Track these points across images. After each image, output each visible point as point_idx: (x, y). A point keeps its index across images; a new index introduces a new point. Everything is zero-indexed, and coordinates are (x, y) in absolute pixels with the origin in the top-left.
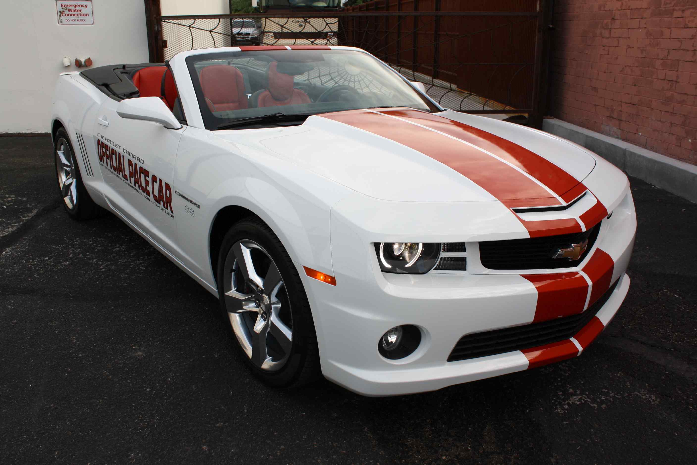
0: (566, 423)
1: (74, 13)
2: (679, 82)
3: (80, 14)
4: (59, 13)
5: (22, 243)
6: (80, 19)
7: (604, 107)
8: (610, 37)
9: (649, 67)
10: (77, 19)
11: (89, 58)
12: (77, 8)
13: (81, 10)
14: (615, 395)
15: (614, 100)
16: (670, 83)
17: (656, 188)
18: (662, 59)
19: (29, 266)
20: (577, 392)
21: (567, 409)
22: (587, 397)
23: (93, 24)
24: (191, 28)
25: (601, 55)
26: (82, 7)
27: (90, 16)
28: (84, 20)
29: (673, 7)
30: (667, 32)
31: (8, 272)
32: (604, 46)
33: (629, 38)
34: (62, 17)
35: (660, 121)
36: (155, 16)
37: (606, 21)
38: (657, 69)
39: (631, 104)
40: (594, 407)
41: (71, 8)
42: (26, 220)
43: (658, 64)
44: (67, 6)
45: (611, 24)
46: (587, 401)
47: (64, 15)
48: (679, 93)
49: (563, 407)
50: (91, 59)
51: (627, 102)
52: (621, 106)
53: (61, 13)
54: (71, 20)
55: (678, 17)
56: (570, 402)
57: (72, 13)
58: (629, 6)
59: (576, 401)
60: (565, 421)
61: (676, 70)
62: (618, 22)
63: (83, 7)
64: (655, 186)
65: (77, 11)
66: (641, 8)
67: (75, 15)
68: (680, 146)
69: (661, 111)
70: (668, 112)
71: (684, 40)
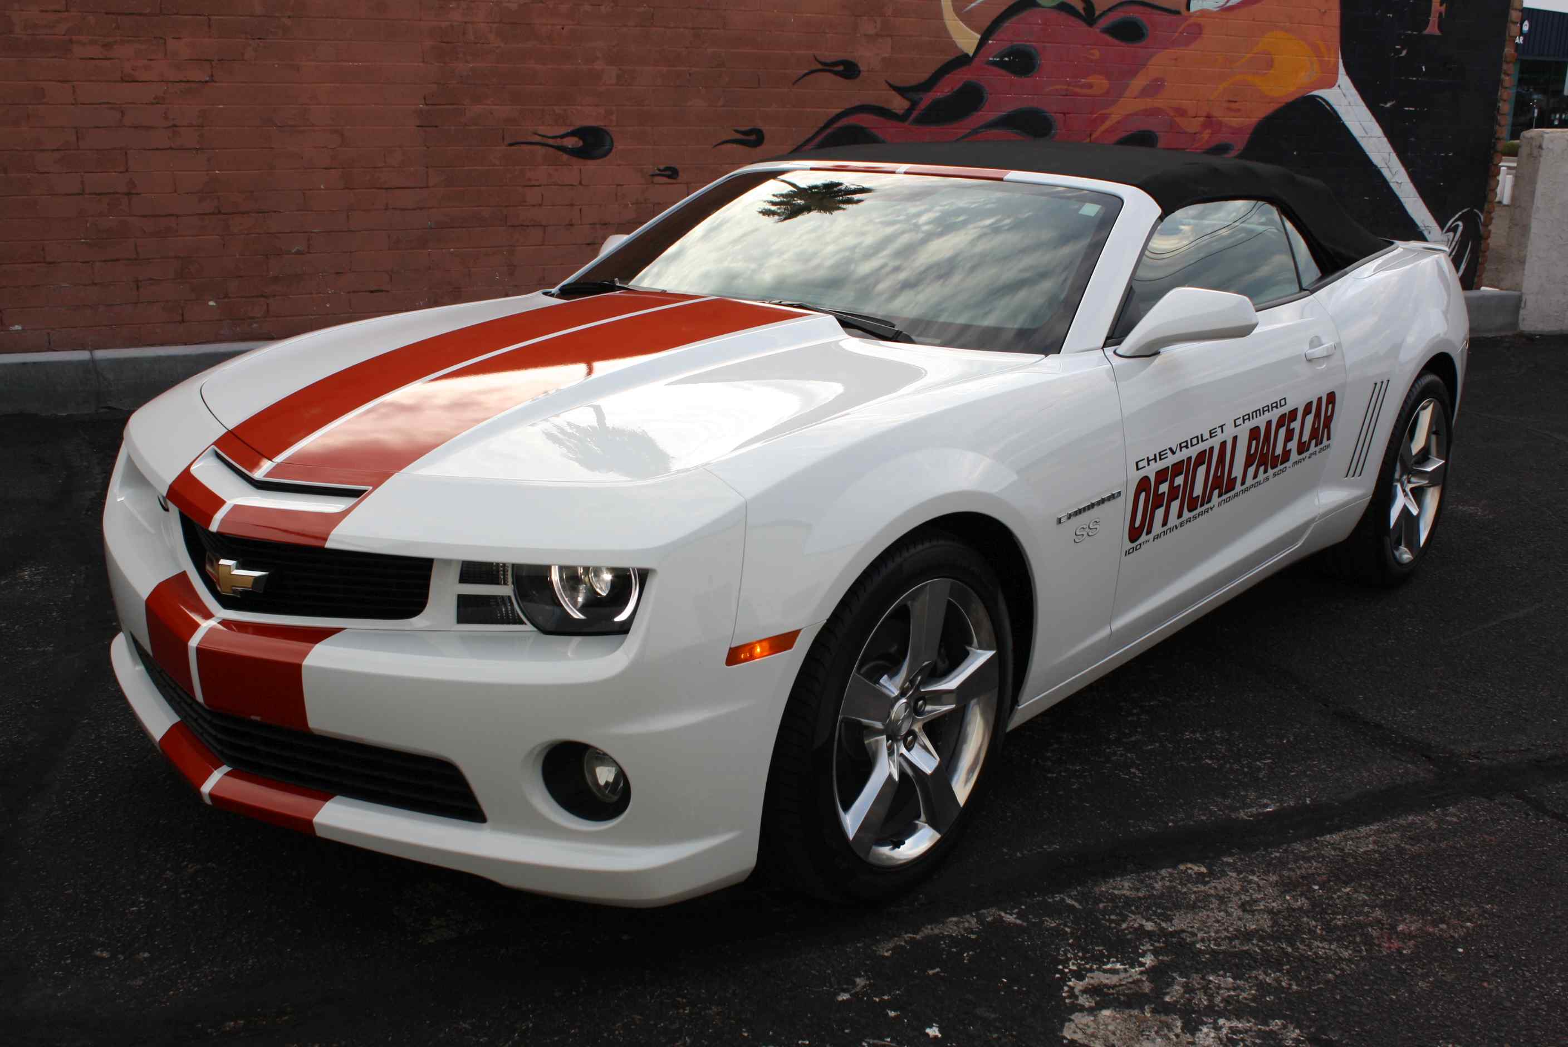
2: (138, 194)
16: (105, 200)
18: (58, 150)
29: (64, 35)
30: (57, 90)
35: (94, 284)
38: (43, 173)
43: (44, 161)
48: (145, 216)
55: (92, 59)
61: (122, 169)
68: (183, 321)
69: (88, 262)
70: (117, 260)
71: (130, 106)
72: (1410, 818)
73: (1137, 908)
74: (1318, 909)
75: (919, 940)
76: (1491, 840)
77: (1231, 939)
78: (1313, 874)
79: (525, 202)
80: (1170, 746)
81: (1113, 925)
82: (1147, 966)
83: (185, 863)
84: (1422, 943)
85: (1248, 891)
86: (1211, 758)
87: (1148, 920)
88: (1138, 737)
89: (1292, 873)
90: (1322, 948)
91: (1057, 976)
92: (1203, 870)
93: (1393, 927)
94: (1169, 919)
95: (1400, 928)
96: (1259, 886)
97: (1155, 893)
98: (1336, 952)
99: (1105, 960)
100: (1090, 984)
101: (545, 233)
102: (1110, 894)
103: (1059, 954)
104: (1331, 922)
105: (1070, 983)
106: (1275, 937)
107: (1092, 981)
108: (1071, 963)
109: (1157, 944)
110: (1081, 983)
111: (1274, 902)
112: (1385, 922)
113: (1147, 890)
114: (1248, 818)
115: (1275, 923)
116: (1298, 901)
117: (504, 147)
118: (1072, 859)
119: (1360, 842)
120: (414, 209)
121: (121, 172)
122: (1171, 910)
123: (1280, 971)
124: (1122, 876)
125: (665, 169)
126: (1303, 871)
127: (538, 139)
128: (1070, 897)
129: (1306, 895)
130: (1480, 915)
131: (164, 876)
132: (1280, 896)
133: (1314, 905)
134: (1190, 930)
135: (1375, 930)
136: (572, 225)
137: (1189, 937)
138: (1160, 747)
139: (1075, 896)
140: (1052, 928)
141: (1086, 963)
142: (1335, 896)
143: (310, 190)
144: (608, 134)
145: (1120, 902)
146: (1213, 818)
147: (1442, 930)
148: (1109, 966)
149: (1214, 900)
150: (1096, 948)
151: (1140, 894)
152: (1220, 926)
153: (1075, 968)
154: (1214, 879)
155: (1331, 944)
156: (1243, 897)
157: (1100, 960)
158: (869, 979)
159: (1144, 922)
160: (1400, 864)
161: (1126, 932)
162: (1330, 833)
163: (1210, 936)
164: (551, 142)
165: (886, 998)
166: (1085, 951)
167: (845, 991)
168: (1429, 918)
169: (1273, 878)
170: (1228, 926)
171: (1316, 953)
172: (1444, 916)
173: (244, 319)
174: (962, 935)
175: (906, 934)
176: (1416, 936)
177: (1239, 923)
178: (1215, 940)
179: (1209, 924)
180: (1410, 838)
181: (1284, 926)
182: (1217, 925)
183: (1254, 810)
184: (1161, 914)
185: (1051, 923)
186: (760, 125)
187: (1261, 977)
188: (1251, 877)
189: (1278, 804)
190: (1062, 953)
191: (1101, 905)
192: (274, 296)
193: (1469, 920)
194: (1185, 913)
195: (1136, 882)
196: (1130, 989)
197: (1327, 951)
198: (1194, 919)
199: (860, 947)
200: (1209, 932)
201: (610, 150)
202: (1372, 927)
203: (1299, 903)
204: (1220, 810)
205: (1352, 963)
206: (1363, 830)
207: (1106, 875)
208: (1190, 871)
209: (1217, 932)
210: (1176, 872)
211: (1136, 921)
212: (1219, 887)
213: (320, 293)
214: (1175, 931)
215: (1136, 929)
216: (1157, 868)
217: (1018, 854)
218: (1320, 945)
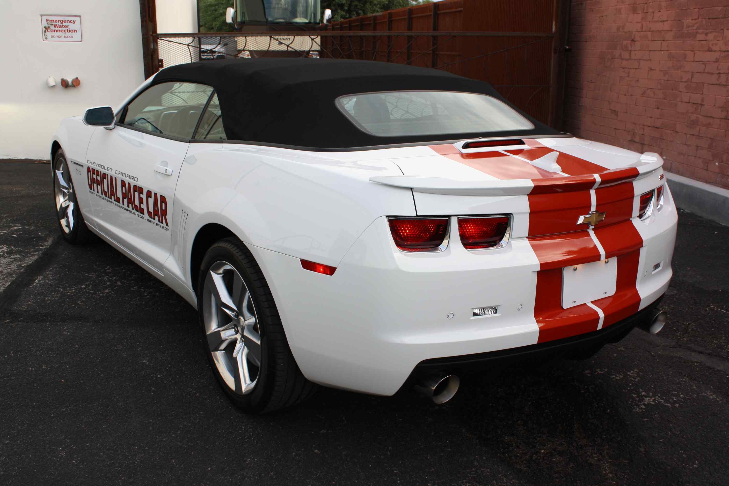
0: (646, 419)
1: (60, 29)
2: (704, 105)
3: (67, 30)
4: (45, 29)
5: (51, 271)
6: (67, 35)
7: (625, 130)
8: (630, 59)
9: (672, 89)
10: (63, 35)
11: (77, 78)
12: (64, 24)
13: (68, 26)
14: (685, 396)
15: (635, 124)
16: (694, 107)
17: (685, 212)
18: (686, 82)
19: (69, 294)
20: (649, 394)
21: (644, 409)
22: (659, 398)
23: (81, 41)
24: (189, 47)
25: (621, 77)
26: (69, 22)
27: (79, 33)
28: (72, 37)
29: (696, 30)
30: (690, 55)
31: (48, 300)
32: (623, 68)
33: (650, 60)
34: (47, 33)
35: (686, 144)
36: (151, 33)
37: (625, 43)
38: (681, 92)
39: (654, 127)
40: (667, 406)
41: (57, 24)
42: (44, 249)
43: (682, 86)
44: (53, 21)
45: (631, 45)
46: (661, 401)
47: (49, 30)
48: (704, 116)
49: (640, 407)
50: (79, 79)
51: (650, 125)
52: (644, 129)
53: (47, 29)
54: (57, 36)
55: (701, 40)
56: (646, 403)
57: (59, 29)
58: (650, 28)
59: (650, 402)
60: (645, 418)
61: (701, 92)
62: (638, 45)
63: (71, 22)
64: (684, 210)
65: (64, 27)
66: (663, 31)
67: (61, 31)
68: (707, 170)
69: (686, 134)
70: (694, 135)
71: (708, 63)
173: (726, 175)
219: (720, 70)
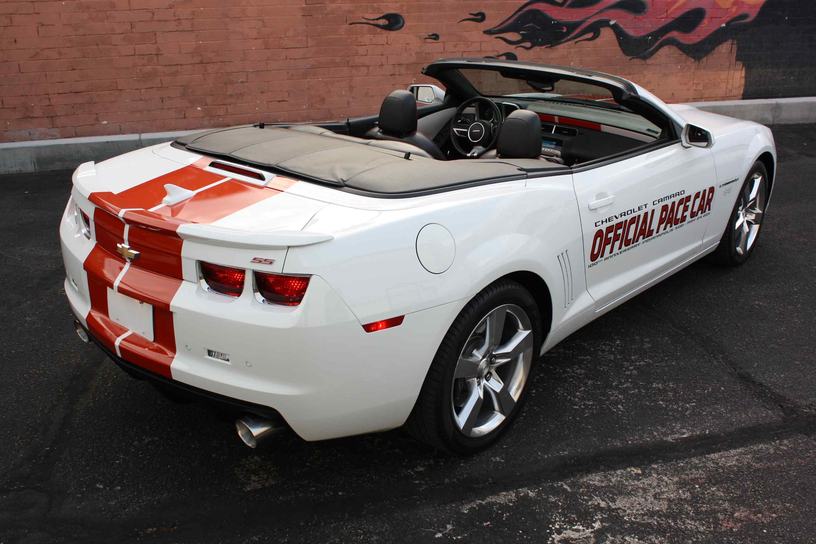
2: (162, 54)
15: (27, 96)
16: (146, 58)
18: (122, 33)
33: (37, 13)
35: (141, 100)
38: (115, 45)
43: (116, 38)
48: (165, 66)
51: (61, 92)
52: (49, 99)
68: (185, 118)
69: (138, 89)
70: (152, 88)
71: (157, 10)
72: (760, 446)
73: (599, 493)
74: (695, 500)
75: (484, 505)
76: (802, 463)
77: (643, 515)
78: (698, 478)
79: (358, 54)
80: (643, 391)
81: (584, 502)
82: (595, 529)
83: (144, 437)
84: (745, 525)
85: (660, 486)
86: (663, 400)
87: (603, 500)
88: (628, 385)
89: (686, 477)
90: (690, 524)
91: (548, 531)
92: (640, 472)
93: (732, 514)
94: (614, 501)
95: (736, 515)
96: (667, 483)
97: (611, 484)
98: (697, 528)
99: (575, 523)
100: (564, 537)
101: (368, 69)
102: (587, 484)
103: (552, 518)
104: (699, 508)
105: (553, 536)
106: (667, 516)
107: (565, 536)
108: (556, 524)
109: (604, 516)
110: (559, 536)
111: (672, 494)
112: (728, 510)
113: (607, 483)
114: (672, 441)
115: (669, 507)
116: (685, 494)
117: (347, 26)
118: (573, 461)
119: (729, 459)
120: (301, 59)
121: (153, 44)
122: (617, 496)
123: (664, 536)
124: (596, 473)
125: (433, 35)
126: (693, 476)
127: (364, 21)
128: (566, 484)
129: (690, 491)
130: (782, 510)
131: (134, 444)
132: (676, 490)
133: (693, 498)
134: (623, 508)
135: (722, 515)
136: (383, 65)
137: (622, 513)
138: (638, 392)
139: (569, 483)
140: (552, 502)
141: (565, 525)
142: (706, 493)
143: (247, 50)
144: (402, 17)
145: (591, 489)
146: (653, 440)
147: (758, 517)
148: (575, 527)
149: (640, 490)
150: (572, 516)
151: (603, 485)
152: (640, 507)
153: (557, 527)
154: (644, 478)
155: (695, 522)
156: (657, 490)
157: (571, 523)
158: (453, 526)
159: (601, 502)
160: (747, 475)
161: (590, 507)
162: (714, 453)
163: (633, 513)
164: (371, 22)
165: (459, 537)
166: (565, 516)
167: (440, 532)
168: (753, 510)
169: (676, 479)
170: (644, 507)
171: (686, 527)
172: (762, 509)
173: (214, 116)
174: (506, 503)
175: (478, 500)
176: (742, 521)
177: (651, 506)
178: (635, 515)
179: (635, 505)
180: (757, 459)
181: (674, 509)
182: (638, 506)
183: (676, 436)
184: (611, 498)
185: (553, 499)
186: (483, 11)
187: (653, 540)
188: (664, 478)
189: (690, 433)
190: (554, 517)
191: (581, 490)
192: (230, 104)
193: (774, 512)
194: (624, 498)
195: (603, 477)
196: (584, 541)
197: (692, 526)
198: (627, 501)
199: (453, 507)
200: (633, 510)
201: (402, 26)
202: (721, 513)
203: (685, 496)
204: (658, 435)
205: (704, 535)
206: (733, 452)
207: (589, 471)
208: (632, 472)
209: (637, 510)
210: (625, 472)
211: (597, 501)
212: (646, 482)
213: (253, 102)
214: (615, 508)
215: (595, 506)
216: (615, 469)
217: (546, 456)
218: (690, 522)
219: (178, 16)
